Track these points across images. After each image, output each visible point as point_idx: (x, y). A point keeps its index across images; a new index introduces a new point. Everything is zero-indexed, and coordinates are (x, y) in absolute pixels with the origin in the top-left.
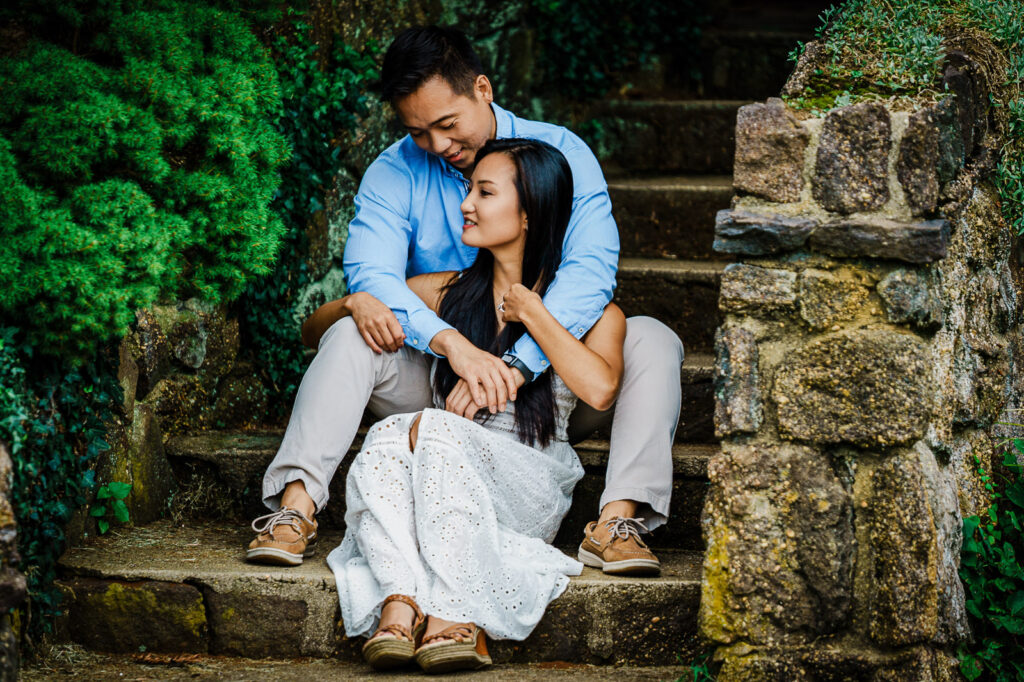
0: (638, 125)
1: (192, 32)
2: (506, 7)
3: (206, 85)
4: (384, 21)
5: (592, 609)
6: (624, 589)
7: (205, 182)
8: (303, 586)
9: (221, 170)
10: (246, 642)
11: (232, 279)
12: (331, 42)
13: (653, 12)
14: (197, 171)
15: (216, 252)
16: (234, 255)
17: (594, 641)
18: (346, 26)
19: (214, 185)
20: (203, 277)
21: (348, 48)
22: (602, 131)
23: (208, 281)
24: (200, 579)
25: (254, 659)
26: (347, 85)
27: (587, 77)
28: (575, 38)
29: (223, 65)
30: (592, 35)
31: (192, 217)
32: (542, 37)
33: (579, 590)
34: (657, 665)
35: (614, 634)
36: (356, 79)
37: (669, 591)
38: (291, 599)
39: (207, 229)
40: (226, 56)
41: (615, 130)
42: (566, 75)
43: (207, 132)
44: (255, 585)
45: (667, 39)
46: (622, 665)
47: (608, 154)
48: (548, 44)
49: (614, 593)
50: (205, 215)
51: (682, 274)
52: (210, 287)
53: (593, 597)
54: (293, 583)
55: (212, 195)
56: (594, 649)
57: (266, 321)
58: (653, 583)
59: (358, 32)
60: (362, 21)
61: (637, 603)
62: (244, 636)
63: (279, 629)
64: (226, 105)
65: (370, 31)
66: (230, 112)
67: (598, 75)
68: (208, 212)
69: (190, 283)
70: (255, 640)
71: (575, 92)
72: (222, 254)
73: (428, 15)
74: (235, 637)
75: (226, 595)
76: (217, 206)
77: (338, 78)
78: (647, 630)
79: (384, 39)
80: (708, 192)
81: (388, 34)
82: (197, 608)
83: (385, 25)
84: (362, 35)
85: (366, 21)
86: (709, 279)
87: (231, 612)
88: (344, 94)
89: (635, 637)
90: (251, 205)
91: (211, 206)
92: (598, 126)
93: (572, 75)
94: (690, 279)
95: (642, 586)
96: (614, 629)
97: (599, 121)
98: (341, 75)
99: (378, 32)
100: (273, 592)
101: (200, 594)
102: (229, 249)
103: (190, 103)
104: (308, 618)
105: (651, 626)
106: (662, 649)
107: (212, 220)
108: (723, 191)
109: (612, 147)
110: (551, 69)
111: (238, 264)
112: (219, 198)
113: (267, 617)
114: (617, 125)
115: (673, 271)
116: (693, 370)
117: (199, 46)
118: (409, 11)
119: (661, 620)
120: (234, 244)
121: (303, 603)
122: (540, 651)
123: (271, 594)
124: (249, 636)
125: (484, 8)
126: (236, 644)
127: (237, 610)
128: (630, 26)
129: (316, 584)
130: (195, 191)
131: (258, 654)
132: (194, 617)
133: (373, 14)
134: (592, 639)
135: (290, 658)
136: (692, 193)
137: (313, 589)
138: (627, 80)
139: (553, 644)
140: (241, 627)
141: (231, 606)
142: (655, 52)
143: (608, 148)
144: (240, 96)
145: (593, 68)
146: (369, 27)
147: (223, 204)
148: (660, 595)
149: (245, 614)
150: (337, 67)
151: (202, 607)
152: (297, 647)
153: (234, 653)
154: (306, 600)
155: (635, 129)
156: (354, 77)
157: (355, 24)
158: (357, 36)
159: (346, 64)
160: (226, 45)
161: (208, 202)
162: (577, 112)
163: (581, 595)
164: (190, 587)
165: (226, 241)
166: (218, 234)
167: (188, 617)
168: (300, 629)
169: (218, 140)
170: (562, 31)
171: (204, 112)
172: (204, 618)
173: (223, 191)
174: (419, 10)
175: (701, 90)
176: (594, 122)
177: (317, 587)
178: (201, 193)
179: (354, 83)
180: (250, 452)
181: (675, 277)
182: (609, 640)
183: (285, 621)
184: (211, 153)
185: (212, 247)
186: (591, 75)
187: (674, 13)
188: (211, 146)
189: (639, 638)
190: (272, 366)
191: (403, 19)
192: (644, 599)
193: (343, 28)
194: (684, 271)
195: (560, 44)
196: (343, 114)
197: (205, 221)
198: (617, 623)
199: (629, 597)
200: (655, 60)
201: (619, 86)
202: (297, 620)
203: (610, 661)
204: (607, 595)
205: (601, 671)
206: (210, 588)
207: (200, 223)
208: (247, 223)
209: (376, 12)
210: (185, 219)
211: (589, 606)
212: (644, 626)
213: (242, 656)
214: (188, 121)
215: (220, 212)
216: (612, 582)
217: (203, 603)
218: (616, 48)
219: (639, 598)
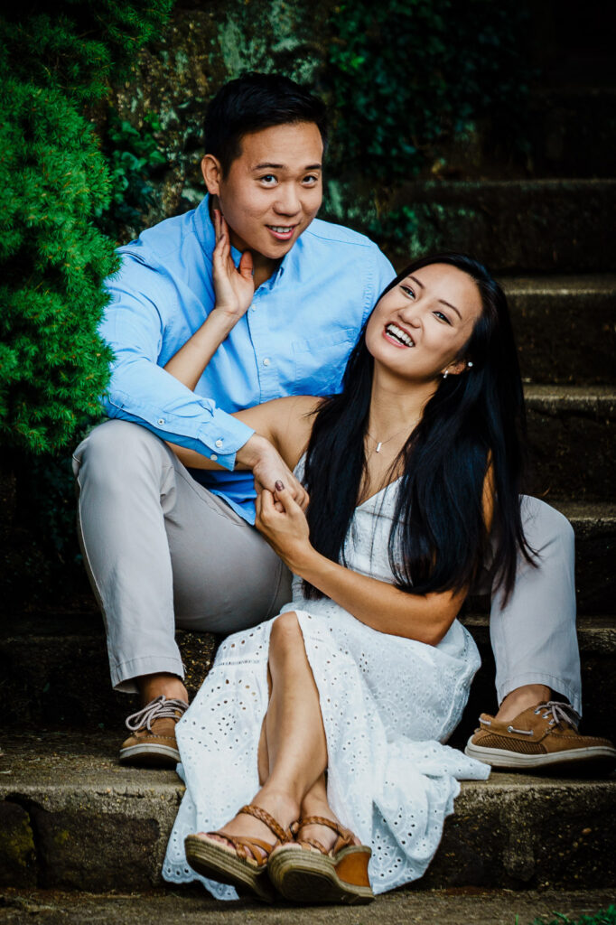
0: (463, 212)
1: (11, 115)
2: (299, 66)
3: (32, 182)
4: (162, 89)
5: (509, 821)
6: (548, 794)
7: (34, 301)
8: (153, 800)
9: (50, 286)
10: (85, 873)
11: (60, 422)
12: (105, 119)
13: (470, 66)
14: (22, 288)
15: (43, 388)
16: (63, 392)
17: (512, 859)
18: (121, 97)
19: (44, 305)
20: (27, 420)
21: (126, 126)
22: (416, 221)
23: (33, 424)
24: (25, 795)
25: (95, 892)
26: (128, 171)
27: (394, 152)
28: (381, 102)
29: (48, 152)
30: (400, 99)
31: (18, 345)
32: (341, 103)
33: (492, 797)
34: (589, 888)
35: (535, 851)
36: (138, 164)
37: (602, 795)
38: (139, 817)
39: (35, 360)
40: (51, 142)
41: (433, 219)
42: (371, 150)
43: (35, 240)
44: (94, 800)
45: (487, 100)
46: (546, 888)
47: (425, 249)
48: (349, 111)
49: (534, 799)
50: (33, 343)
51: (555, 401)
52: (35, 431)
53: (510, 805)
54: (140, 797)
55: (42, 318)
56: (511, 870)
57: (48, 474)
58: (582, 785)
59: (135, 103)
60: (139, 90)
61: (564, 811)
62: (82, 864)
63: (125, 854)
64: (55, 204)
65: (147, 103)
66: (60, 214)
67: (409, 149)
68: (37, 338)
69: (12, 427)
70: (95, 869)
71: (381, 172)
72: (50, 390)
73: (210, 79)
74: (72, 866)
75: (59, 815)
76: (47, 330)
77: (118, 164)
78: (576, 844)
79: (163, 112)
80: (569, 297)
81: (168, 106)
82: (24, 832)
83: (163, 94)
84: (140, 107)
85: (143, 89)
86: (590, 408)
87: (65, 835)
88: (126, 183)
89: (561, 854)
90: (82, 327)
91: (41, 330)
92: (411, 215)
93: (379, 151)
94: (565, 408)
95: (569, 789)
96: (536, 844)
97: (411, 208)
98: (120, 160)
99: (156, 103)
100: (116, 807)
101: (27, 814)
102: (58, 384)
103: (15, 204)
104: (160, 840)
105: (581, 839)
106: (595, 868)
107: (41, 349)
108: (588, 294)
109: (429, 242)
110: (352, 144)
111: (67, 402)
112: (50, 320)
113: (109, 840)
114: (435, 213)
115: (543, 398)
116: (588, 522)
117: (19, 132)
118: (189, 76)
119: (593, 831)
120: (64, 377)
121: (153, 822)
122: (445, 874)
123: (113, 812)
124: (88, 864)
125: (273, 68)
126: (72, 875)
127: (72, 833)
128: (443, 85)
129: (169, 798)
130: (21, 314)
131: (99, 887)
132: (21, 842)
133: (150, 81)
134: (509, 857)
135: (139, 891)
136: (549, 297)
137: (165, 803)
138: (440, 155)
139: (462, 865)
140: (78, 854)
141: (65, 828)
142: (471, 118)
143: (423, 244)
144: (70, 191)
145: (402, 140)
146: (146, 97)
147: (55, 327)
148: (592, 800)
149: (82, 837)
150: (114, 150)
151: (29, 830)
152: (148, 877)
153: (71, 887)
154: (157, 817)
155: (459, 218)
156: (136, 161)
157: (131, 93)
158: (133, 110)
159: (126, 145)
160: (49, 130)
161: (37, 327)
162: (383, 197)
163: (495, 803)
164: (14, 805)
165: (54, 374)
166: (46, 366)
167: (13, 843)
168: (150, 854)
169: (50, 249)
170: (366, 94)
171: (32, 216)
172: (32, 844)
173: (54, 312)
174: (200, 73)
175: (530, 165)
176: (405, 209)
177: (169, 801)
178: (28, 314)
179: (136, 170)
180: (50, 639)
181: (546, 406)
182: (530, 859)
183: (132, 845)
184: (40, 267)
185: (39, 383)
186: (400, 149)
187: (496, 66)
188: (40, 258)
189: (566, 854)
190: (55, 530)
191: (183, 86)
192: (572, 807)
193: (117, 99)
194: (557, 398)
195: (363, 111)
196: (125, 209)
197: (33, 350)
198: (539, 836)
199: (553, 803)
200: (471, 127)
201: (431, 163)
202: (147, 842)
203: (531, 884)
204: (526, 803)
205: (523, 897)
206: (39, 806)
207: (28, 352)
208: (79, 351)
209: (153, 77)
210: (11, 349)
211: (504, 816)
212: (572, 840)
213: (80, 890)
214: (14, 228)
215: (50, 337)
216: (532, 786)
217: (30, 825)
218: (427, 113)
219: (566, 805)
